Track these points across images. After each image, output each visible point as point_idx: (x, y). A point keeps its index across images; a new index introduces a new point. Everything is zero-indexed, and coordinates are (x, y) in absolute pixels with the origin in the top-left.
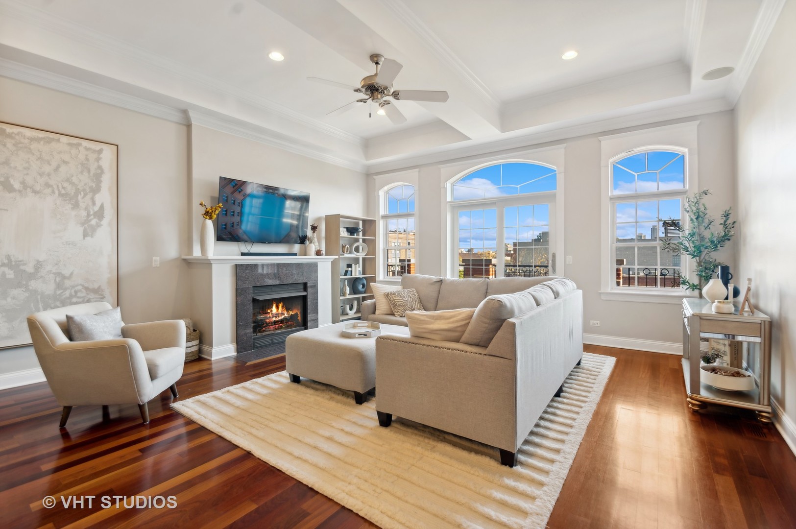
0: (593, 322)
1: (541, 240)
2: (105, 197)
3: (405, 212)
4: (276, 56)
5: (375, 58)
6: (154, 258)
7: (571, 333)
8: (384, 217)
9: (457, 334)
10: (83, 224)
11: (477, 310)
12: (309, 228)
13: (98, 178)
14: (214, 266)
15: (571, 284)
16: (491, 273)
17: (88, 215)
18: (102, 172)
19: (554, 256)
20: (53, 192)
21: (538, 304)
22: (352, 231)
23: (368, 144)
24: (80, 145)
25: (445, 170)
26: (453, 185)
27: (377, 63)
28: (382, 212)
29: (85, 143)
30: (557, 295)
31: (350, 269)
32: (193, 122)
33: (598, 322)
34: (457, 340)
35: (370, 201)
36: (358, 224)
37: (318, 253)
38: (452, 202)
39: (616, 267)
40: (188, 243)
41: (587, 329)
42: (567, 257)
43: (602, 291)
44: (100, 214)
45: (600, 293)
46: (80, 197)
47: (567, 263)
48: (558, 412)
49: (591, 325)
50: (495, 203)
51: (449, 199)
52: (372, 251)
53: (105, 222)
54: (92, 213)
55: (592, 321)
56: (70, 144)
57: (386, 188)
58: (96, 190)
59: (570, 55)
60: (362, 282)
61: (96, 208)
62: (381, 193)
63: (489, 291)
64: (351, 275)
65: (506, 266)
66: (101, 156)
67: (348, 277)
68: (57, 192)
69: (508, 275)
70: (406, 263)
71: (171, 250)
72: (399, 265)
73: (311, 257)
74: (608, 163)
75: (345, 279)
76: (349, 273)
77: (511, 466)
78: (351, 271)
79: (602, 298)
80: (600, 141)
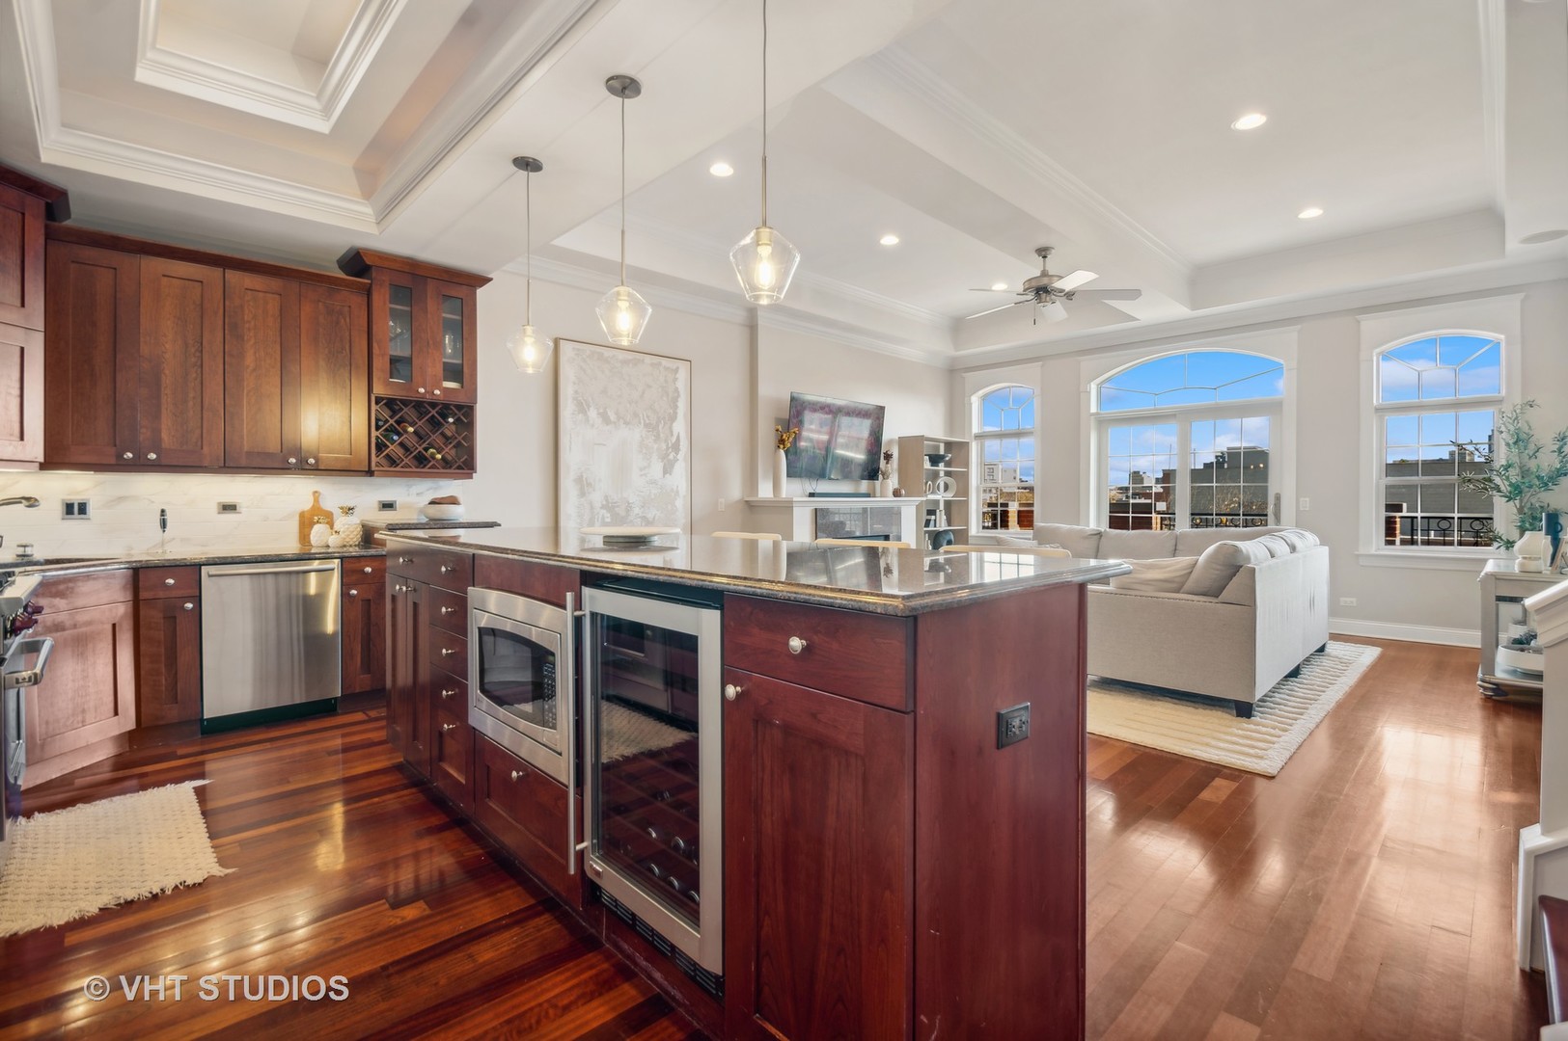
0: (1344, 600)
1: (1226, 466)
2: (680, 427)
3: (1013, 427)
4: (890, 240)
5: (1043, 252)
6: (720, 500)
7: (1312, 603)
8: (978, 437)
9: (1174, 585)
10: (663, 459)
11: (1202, 558)
12: (882, 455)
13: (675, 400)
14: (796, 510)
15: (1311, 538)
16: (1154, 526)
17: (668, 448)
18: (679, 396)
19: (1278, 498)
20: (640, 423)
21: (1273, 556)
22: (935, 459)
23: (959, 326)
24: (660, 364)
25: (1088, 363)
26: (1100, 387)
27: (1045, 257)
28: (975, 430)
29: (665, 362)
30: (1293, 549)
31: (933, 517)
32: (761, 322)
33: (1354, 600)
34: (1178, 591)
35: (955, 412)
36: (938, 447)
37: (896, 493)
38: (1097, 414)
39: (1383, 514)
40: (751, 481)
41: (1334, 610)
42: (1302, 499)
43: (1362, 551)
44: (676, 447)
45: (1358, 556)
46: (660, 427)
47: (1302, 509)
48: (1296, 689)
49: (1342, 604)
50: (1175, 415)
51: (1093, 409)
52: (964, 490)
53: (681, 456)
54: (670, 445)
55: (1342, 599)
56: (652, 365)
57: (981, 393)
58: (673, 418)
59: (1311, 213)
60: (948, 538)
61: (674, 440)
62: (975, 401)
63: (1179, 547)
64: (935, 526)
65: (1192, 514)
66: (677, 376)
67: (931, 528)
68: (642, 421)
69: (1197, 526)
70: (999, 509)
71: (735, 491)
72: (988, 513)
73: (884, 499)
74: (1372, 357)
75: (926, 532)
76: (932, 523)
77: (1249, 718)
78: (935, 520)
79: (1361, 564)
80: (1359, 322)
